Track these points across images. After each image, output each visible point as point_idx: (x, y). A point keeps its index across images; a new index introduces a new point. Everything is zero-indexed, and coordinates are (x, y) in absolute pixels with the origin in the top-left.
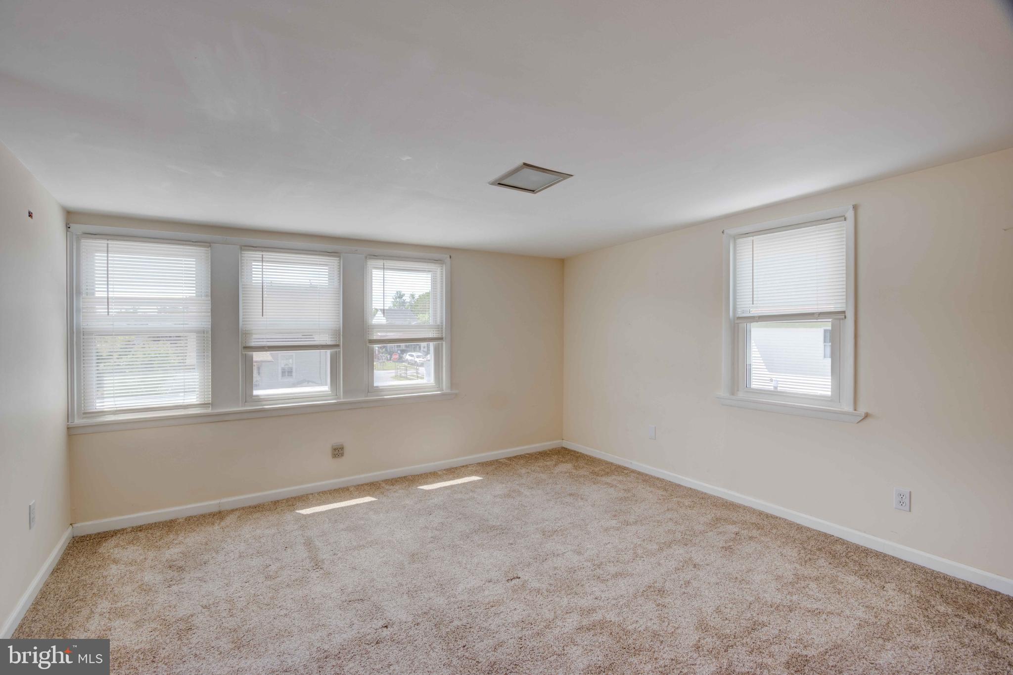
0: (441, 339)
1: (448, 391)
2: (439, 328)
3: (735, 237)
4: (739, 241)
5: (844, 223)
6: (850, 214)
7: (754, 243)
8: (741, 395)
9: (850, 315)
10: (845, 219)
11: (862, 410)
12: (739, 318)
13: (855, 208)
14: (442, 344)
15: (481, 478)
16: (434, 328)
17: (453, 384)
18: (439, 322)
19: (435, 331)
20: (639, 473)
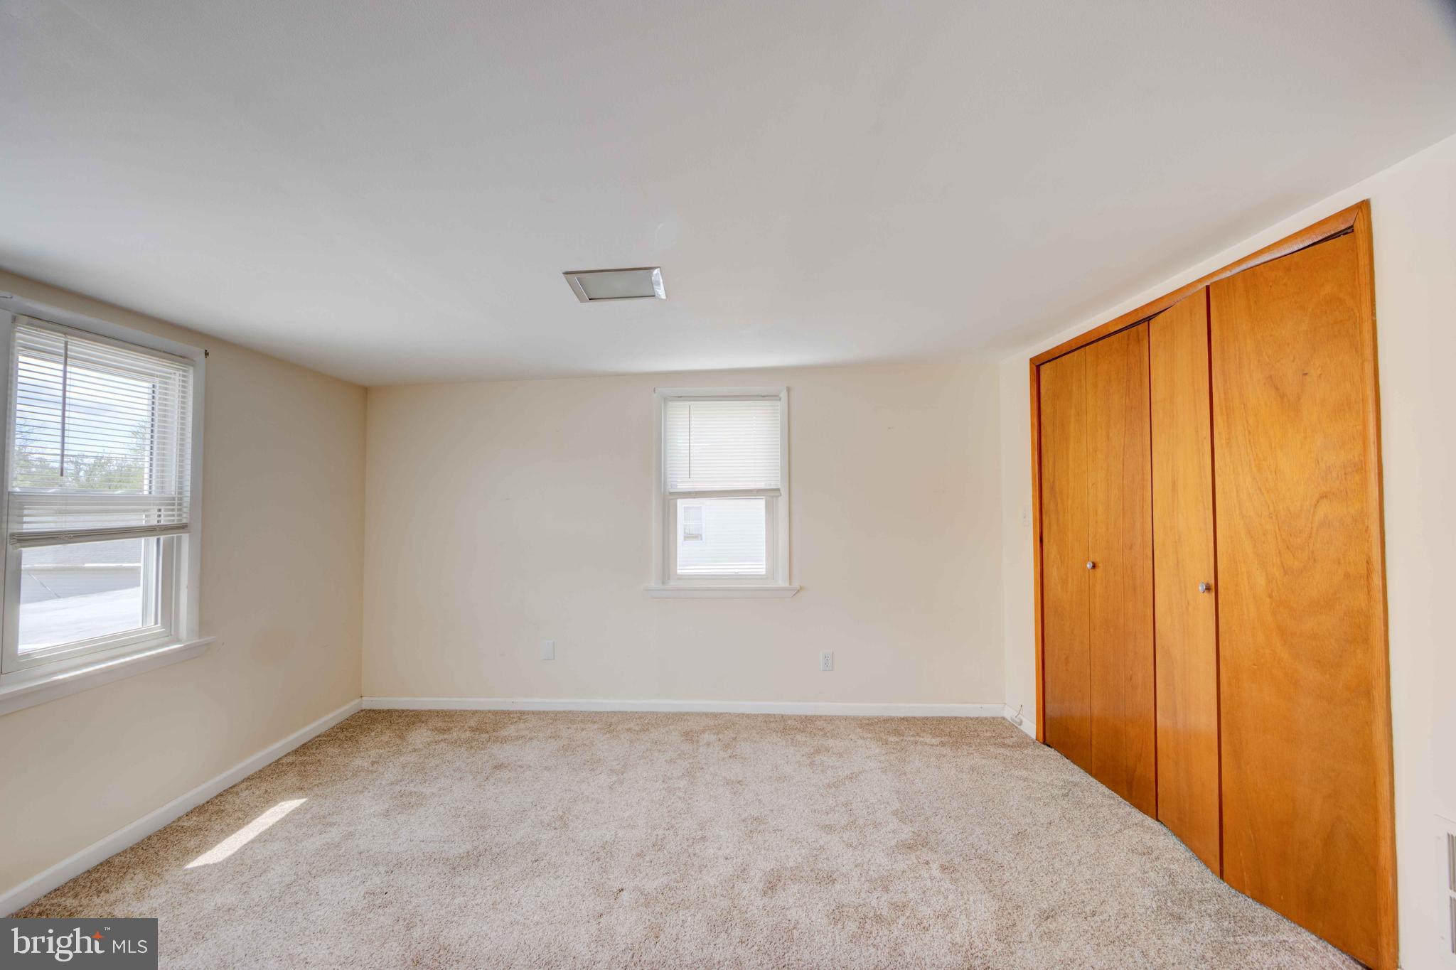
0: (182, 527)
1: (195, 641)
2: (174, 503)
3: (666, 399)
4: (671, 404)
5: (778, 403)
6: (784, 395)
7: (691, 409)
8: (672, 584)
9: (784, 492)
10: (780, 400)
11: (796, 584)
12: (672, 493)
13: (789, 390)
14: (179, 539)
15: (304, 800)
16: (163, 504)
17: (204, 623)
18: (172, 489)
19: (166, 510)
20: (539, 713)
